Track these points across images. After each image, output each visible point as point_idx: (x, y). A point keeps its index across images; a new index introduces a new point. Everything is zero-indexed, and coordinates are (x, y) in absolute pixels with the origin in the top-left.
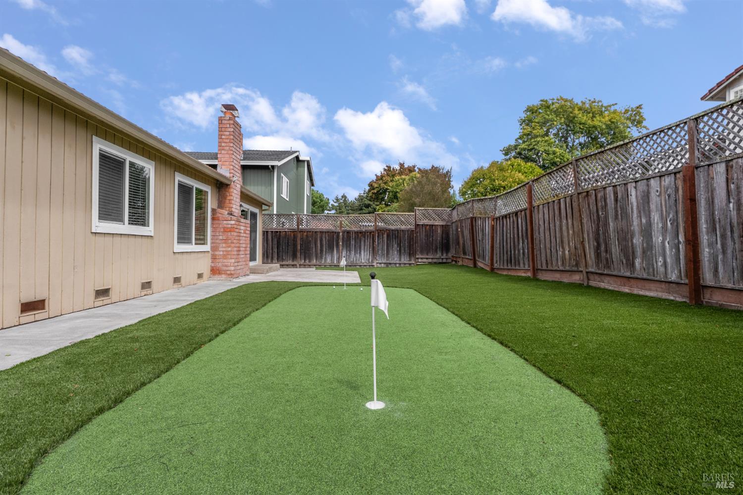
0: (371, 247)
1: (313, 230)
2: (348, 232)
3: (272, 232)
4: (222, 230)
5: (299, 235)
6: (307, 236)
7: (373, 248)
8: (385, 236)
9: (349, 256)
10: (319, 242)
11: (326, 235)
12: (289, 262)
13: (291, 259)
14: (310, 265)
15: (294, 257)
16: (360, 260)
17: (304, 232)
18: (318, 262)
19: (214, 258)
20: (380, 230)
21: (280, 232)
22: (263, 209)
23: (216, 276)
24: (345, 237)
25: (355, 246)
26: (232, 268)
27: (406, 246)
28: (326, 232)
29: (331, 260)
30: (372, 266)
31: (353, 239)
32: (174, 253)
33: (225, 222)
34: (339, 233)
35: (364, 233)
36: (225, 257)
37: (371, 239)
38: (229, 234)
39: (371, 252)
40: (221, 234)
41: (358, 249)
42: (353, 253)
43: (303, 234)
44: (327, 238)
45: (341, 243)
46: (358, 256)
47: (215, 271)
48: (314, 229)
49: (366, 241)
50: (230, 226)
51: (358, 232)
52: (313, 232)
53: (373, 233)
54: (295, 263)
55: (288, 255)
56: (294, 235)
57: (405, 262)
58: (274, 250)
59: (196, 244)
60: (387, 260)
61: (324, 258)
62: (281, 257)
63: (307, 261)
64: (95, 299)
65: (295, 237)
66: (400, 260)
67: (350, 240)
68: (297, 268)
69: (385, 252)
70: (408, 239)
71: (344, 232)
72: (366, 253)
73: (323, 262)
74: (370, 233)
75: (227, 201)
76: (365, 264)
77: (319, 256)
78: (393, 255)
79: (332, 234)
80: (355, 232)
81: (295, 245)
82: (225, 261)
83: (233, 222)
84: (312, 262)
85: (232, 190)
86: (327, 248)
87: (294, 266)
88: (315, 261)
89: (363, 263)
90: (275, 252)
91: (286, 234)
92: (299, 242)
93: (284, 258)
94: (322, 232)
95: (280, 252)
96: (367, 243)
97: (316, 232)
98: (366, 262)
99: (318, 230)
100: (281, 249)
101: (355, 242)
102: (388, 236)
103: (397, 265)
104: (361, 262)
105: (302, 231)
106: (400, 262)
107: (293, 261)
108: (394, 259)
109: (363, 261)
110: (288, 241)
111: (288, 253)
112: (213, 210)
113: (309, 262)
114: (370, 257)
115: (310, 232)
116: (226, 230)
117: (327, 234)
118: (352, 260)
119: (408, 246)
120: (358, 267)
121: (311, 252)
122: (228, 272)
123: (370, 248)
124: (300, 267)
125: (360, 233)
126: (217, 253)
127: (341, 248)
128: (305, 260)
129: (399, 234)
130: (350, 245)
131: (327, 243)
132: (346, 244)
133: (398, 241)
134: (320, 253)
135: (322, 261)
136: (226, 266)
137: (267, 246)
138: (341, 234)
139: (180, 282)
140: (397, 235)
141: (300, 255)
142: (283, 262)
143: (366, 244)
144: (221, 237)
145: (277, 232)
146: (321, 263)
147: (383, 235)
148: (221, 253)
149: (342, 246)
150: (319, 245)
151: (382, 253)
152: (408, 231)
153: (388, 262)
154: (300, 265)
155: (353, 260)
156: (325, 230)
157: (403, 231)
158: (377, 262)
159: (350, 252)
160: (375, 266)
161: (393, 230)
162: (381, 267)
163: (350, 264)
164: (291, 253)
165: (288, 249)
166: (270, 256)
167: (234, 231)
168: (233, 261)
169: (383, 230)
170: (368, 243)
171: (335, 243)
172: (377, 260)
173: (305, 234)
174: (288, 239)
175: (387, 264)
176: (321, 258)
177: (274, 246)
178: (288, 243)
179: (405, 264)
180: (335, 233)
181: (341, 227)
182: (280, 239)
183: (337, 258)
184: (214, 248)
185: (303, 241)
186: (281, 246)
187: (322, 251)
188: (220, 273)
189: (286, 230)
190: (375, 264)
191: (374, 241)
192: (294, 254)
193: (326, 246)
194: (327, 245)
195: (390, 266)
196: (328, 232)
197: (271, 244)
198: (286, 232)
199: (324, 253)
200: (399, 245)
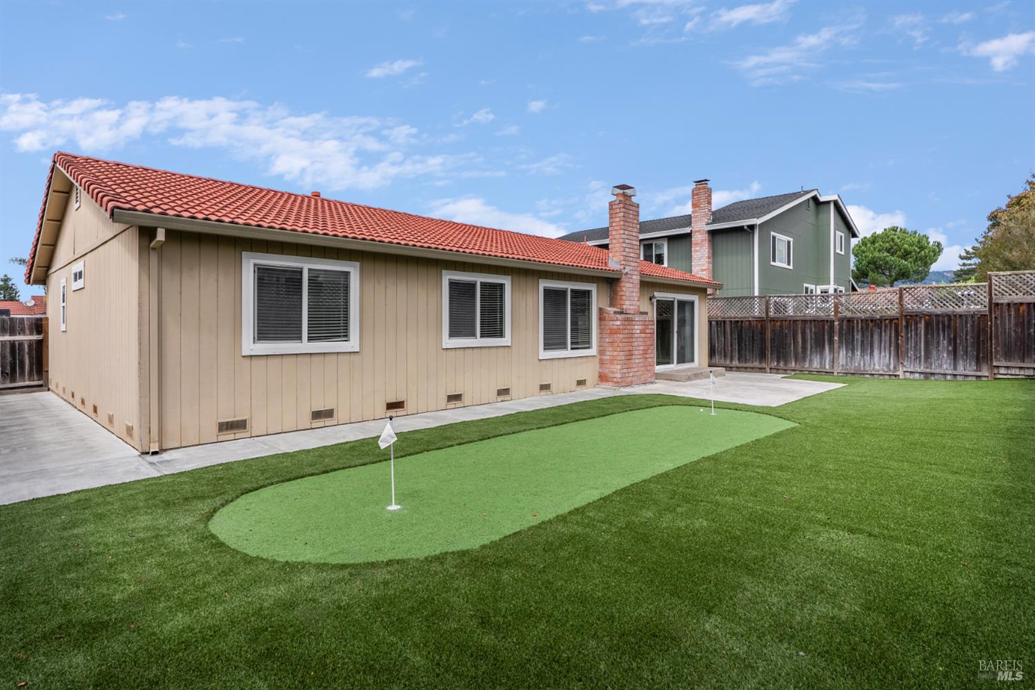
0: (893, 345)
1: (790, 318)
2: (850, 320)
3: (731, 321)
4: (609, 331)
5: (769, 325)
6: (781, 326)
7: (897, 346)
8: (922, 326)
9: (852, 358)
10: (800, 336)
11: (811, 324)
12: (755, 364)
13: (758, 361)
14: (785, 370)
15: (762, 356)
16: (872, 366)
17: (777, 321)
18: (798, 366)
19: (602, 362)
20: (910, 316)
21: (742, 322)
22: (708, 293)
23: (604, 383)
24: (844, 328)
25: (862, 342)
26: (619, 376)
27: (969, 344)
28: (811, 321)
29: (821, 364)
30: (895, 376)
31: (858, 331)
32: (539, 360)
33: (611, 323)
34: (834, 321)
35: (878, 322)
36: (612, 362)
37: (893, 332)
38: (615, 336)
39: (892, 352)
40: (607, 336)
41: (867, 347)
42: (859, 353)
43: (774, 325)
44: (813, 329)
45: (836, 338)
46: (867, 358)
47: (603, 378)
48: (791, 316)
49: (883, 334)
50: (615, 327)
51: (867, 320)
52: (790, 321)
53: (896, 321)
54: (764, 365)
55: (753, 353)
56: (762, 326)
57: (967, 373)
58: (734, 347)
59: (572, 349)
60: (927, 368)
61: (808, 360)
62: (744, 356)
63: (782, 364)
64: (448, 401)
65: (763, 328)
66: (955, 369)
67: (853, 332)
68: (766, 373)
69: (923, 354)
70: (973, 331)
71: (843, 321)
72: (883, 354)
73: (806, 366)
74: (891, 321)
75: (619, 297)
76: (881, 372)
77: (801, 357)
78: (938, 359)
79: (820, 323)
80: (862, 320)
81: (763, 340)
82: (611, 367)
83: (618, 323)
84: (790, 365)
85: (623, 284)
86: (814, 346)
87: (762, 370)
88: (793, 363)
89: (878, 371)
90: (735, 349)
91: (750, 324)
92: (769, 335)
93: (748, 358)
94: (804, 321)
95: (742, 349)
96: (885, 337)
97: (795, 321)
98: (883, 370)
99: (798, 318)
100: (743, 345)
101: (863, 335)
102: (927, 325)
103: (949, 377)
104: (874, 369)
105: (773, 320)
106: (955, 373)
107: (761, 362)
108: (941, 366)
109: (877, 367)
110: (753, 334)
111: (753, 350)
112: (601, 310)
113: (786, 364)
114: (892, 361)
115: (786, 321)
116: (613, 332)
117: (813, 323)
118: (856, 365)
119: (972, 343)
120: (869, 376)
121: (787, 350)
122: (615, 380)
123: (890, 347)
124: (771, 373)
125: (872, 321)
126: (604, 357)
127: (836, 346)
128: (778, 362)
129: (952, 323)
130: (853, 340)
131: (813, 337)
132: (845, 339)
133: (949, 335)
134: (802, 352)
135: (805, 364)
136: (613, 372)
137: (724, 341)
138: (836, 323)
139: (550, 389)
140: (946, 324)
141: (771, 355)
142: (746, 363)
143: (883, 339)
144: (607, 340)
145: (738, 321)
146: (803, 367)
147: (916, 324)
148: (608, 357)
149: (839, 342)
150: (800, 340)
151: (915, 355)
152: (973, 316)
153: (928, 370)
154: (770, 369)
155: (859, 365)
156: (808, 318)
157: (961, 316)
158: (905, 370)
159: (852, 352)
160: (901, 377)
161: (937, 316)
162: (914, 380)
163: (853, 372)
164: (757, 351)
165: (753, 346)
166: (729, 354)
167: (620, 333)
168: (619, 367)
169: (917, 315)
170: (888, 338)
171: (826, 337)
172: (905, 366)
173: (778, 323)
174: (753, 331)
175: (927, 376)
176: (804, 359)
177: (733, 341)
178: (753, 337)
179: (966, 376)
180: (827, 321)
181: (836, 311)
182: (741, 331)
183: (830, 361)
184: (602, 352)
185: (775, 334)
186: (744, 342)
187: (804, 348)
188: (607, 381)
189: (750, 319)
190: (900, 373)
191: (897, 335)
192: (762, 352)
193: (811, 342)
194: (813, 341)
195: (933, 378)
196: (815, 321)
197: (729, 338)
198: (750, 321)
199: (809, 352)
200: (953, 342)
